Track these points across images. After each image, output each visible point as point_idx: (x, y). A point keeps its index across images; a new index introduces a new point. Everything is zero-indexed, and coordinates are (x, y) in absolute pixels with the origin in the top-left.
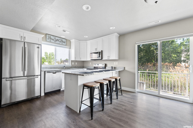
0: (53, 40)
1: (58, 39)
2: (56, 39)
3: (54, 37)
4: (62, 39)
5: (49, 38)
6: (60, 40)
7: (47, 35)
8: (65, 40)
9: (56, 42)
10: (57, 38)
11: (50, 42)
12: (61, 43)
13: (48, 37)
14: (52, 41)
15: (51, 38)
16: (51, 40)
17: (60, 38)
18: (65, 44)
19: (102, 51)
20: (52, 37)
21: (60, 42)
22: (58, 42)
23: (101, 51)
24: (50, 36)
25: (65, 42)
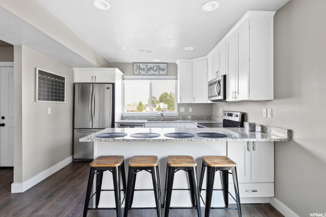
0: (143, 69)
1: (152, 67)
2: (148, 67)
3: (145, 64)
4: (158, 65)
5: (137, 69)
6: (155, 68)
7: (135, 64)
8: (166, 65)
9: (149, 73)
10: (150, 65)
11: (140, 74)
12: (157, 73)
13: (136, 67)
14: (142, 72)
15: (140, 68)
16: (140, 71)
17: (155, 65)
18: (165, 72)
19: (225, 77)
20: (142, 66)
21: (156, 71)
22: (152, 72)
23: (221, 79)
24: (138, 64)
25: (165, 68)
